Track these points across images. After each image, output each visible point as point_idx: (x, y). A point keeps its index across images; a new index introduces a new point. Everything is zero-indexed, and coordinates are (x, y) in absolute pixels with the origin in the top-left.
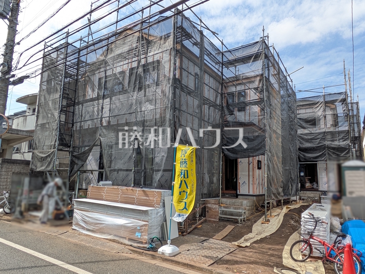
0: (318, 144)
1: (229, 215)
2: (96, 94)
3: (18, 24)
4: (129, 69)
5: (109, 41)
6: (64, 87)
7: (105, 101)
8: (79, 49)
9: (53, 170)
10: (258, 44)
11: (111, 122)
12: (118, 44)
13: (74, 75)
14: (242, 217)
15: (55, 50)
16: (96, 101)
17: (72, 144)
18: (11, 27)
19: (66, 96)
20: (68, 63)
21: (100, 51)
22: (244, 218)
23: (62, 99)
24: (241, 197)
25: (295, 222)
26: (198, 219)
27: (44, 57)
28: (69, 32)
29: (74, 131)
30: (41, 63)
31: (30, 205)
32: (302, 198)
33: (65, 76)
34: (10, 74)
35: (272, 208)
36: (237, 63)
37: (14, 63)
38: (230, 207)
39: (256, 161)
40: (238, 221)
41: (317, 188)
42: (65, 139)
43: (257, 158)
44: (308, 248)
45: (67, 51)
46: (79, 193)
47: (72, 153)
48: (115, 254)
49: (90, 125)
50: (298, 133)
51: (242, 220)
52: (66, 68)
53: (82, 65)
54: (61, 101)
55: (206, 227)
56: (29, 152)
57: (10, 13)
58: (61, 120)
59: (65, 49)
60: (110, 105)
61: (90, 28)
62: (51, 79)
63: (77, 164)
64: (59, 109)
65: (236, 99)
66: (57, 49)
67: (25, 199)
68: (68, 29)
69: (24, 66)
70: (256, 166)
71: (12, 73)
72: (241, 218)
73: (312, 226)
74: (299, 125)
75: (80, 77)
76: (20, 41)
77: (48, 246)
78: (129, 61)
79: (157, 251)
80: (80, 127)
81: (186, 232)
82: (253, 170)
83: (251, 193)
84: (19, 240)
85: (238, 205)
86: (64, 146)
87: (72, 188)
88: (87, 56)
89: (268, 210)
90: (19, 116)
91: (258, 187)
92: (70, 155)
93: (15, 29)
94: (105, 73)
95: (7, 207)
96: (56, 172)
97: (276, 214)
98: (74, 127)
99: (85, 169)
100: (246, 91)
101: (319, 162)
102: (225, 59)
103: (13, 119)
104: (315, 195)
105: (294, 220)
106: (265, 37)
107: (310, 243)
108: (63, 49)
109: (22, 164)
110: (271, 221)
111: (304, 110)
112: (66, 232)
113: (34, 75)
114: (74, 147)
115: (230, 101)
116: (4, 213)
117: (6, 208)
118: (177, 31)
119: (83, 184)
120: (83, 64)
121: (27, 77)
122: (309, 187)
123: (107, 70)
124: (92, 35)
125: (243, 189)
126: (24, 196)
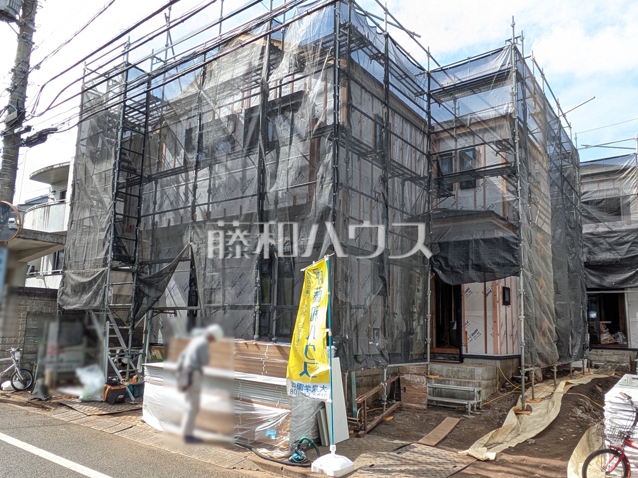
0: (626, 254)
1: (446, 397)
2: (182, 161)
3: (35, 31)
4: (243, 111)
5: (207, 57)
6: (121, 149)
7: (200, 173)
8: (149, 75)
9: (104, 307)
10: (503, 55)
11: (212, 215)
12: (224, 62)
13: (139, 125)
14: (475, 402)
15: (103, 78)
16: (183, 175)
17: (137, 258)
18: (23, 37)
19: (126, 164)
20: (128, 103)
21: (190, 77)
22: (479, 403)
23: (119, 171)
24: (470, 360)
25: (583, 412)
26: (385, 403)
27: (84, 91)
28: (131, 42)
29: (140, 232)
30: (79, 103)
31: (60, 374)
32: (594, 363)
33: (123, 128)
34: (21, 126)
35: (535, 384)
36: (460, 92)
37: (28, 105)
38: (449, 380)
39: (499, 288)
40: (467, 409)
41: (625, 343)
42: (124, 248)
43: (501, 283)
44: (620, 465)
45: (127, 80)
46: (151, 353)
47: (138, 275)
48: (228, 470)
49: (172, 220)
50: (584, 232)
51: (475, 406)
52: (124, 111)
53: (156, 106)
54: (116, 174)
55: (402, 420)
56: (54, 274)
57: (21, 10)
58: (117, 211)
59: (123, 76)
60: (210, 181)
61: (169, 34)
62: (98, 134)
63: (148, 296)
64: (113, 191)
65: (456, 165)
66: (108, 77)
67: (51, 362)
68: (129, 37)
69: (48, 109)
70: (499, 298)
71: (25, 124)
72: (472, 402)
73: (628, 420)
74: (586, 214)
75: (150, 129)
76: (41, 63)
77: (99, 453)
78: (243, 95)
79: (310, 466)
80: (154, 224)
81: (364, 430)
82: (494, 306)
83: (490, 353)
84: (45, 442)
85: (465, 378)
86: (123, 262)
87: (137, 343)
88: (164, 87)
89: (527, 387)
90: (35, 206)
91: (505, 342)
92: (135, 278)
93: (30, 41)
94: (200, 120)
95: (17, 379)
96: (109, 311)
97: (543, 396)
98: (142, 224)
99: (161, 306)
100: (477, 148)
101: (629, 291)
102: (434, 87)
103: (25, 213)
104: (621, 357)
105: (582, 407)
106: (517, 38)
107: (625, 456)
108: (120, 76)
109: (45, 297)
110: (534, 409)
111: (596, 185)
112: (131, 427)
113: (66, 127)
114: (141, 264)
115: (445, 169)
116: (13, 389)
117: (15, 379)
118: (340, 31)
119: (157, 334)
120: (157, 104)
121: (54, 130)
122: (609, 342)
123: (203, 113)
124: (172, 47)
125: (473, 346)
126: (48, 358)
